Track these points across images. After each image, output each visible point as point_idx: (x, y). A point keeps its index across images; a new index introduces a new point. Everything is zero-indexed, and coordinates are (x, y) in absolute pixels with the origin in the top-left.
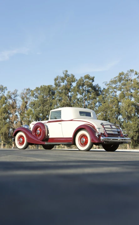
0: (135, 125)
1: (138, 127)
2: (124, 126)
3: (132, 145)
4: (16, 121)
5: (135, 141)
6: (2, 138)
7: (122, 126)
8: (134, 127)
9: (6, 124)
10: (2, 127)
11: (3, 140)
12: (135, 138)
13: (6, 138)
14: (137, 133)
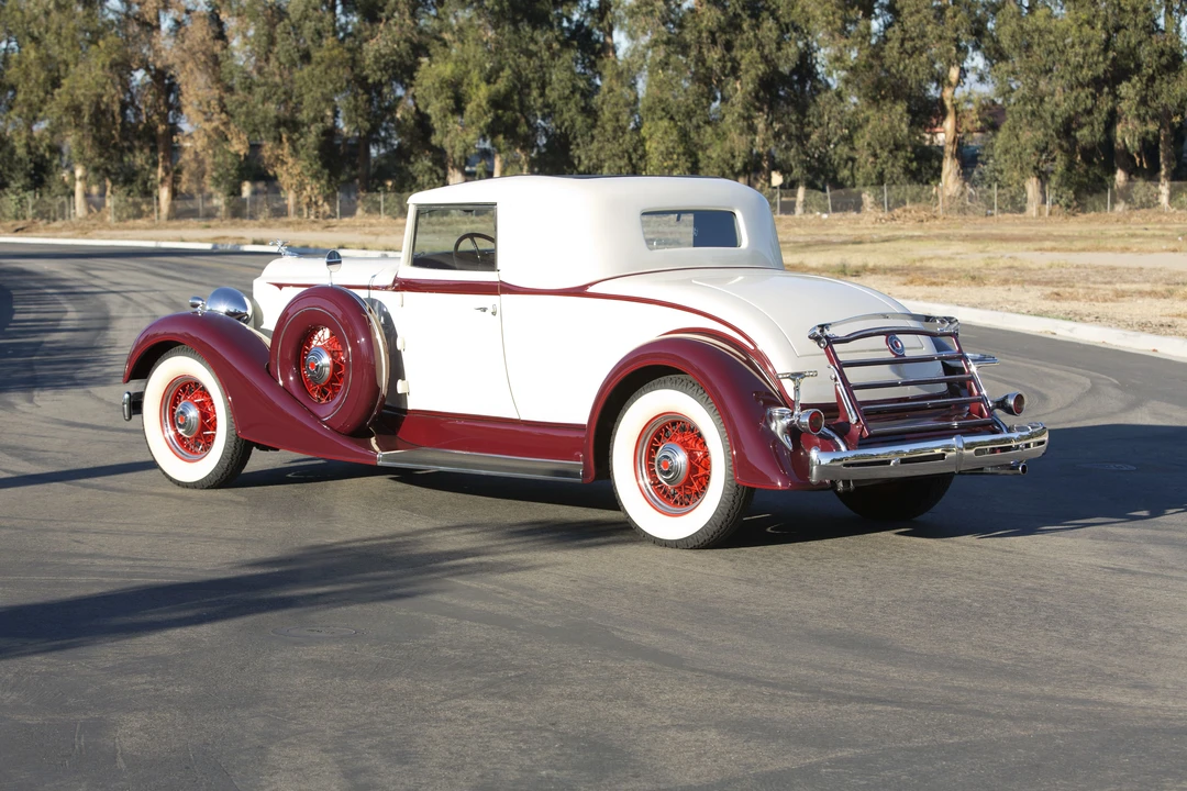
0: (1086, 28)
1: (1107, 45)
2: (1005, 43)
3: (1066, 181)
4: (173, 13)
5: (1088, 154)
6: (79, 144)
7: (986, 42)
8: (1078, 49)
9: (96, 36)
10: (69, 57)
11: (85, 162)
12: (1085, 131)
13: (103, 144)
14: (1100, 90)
